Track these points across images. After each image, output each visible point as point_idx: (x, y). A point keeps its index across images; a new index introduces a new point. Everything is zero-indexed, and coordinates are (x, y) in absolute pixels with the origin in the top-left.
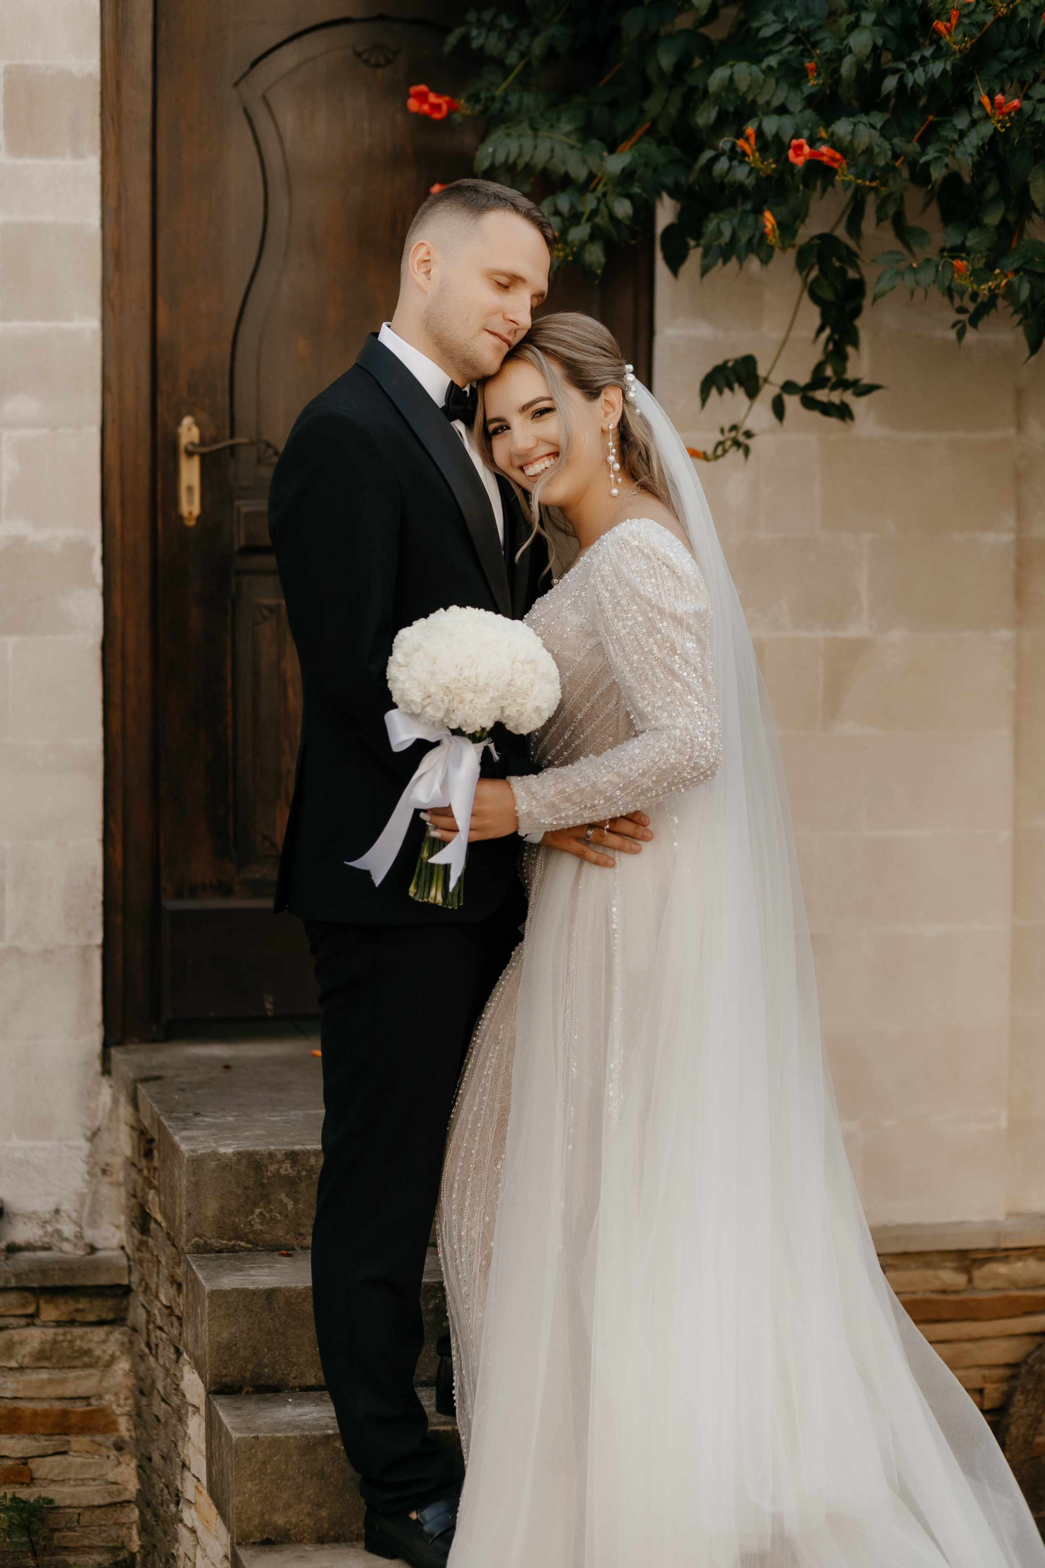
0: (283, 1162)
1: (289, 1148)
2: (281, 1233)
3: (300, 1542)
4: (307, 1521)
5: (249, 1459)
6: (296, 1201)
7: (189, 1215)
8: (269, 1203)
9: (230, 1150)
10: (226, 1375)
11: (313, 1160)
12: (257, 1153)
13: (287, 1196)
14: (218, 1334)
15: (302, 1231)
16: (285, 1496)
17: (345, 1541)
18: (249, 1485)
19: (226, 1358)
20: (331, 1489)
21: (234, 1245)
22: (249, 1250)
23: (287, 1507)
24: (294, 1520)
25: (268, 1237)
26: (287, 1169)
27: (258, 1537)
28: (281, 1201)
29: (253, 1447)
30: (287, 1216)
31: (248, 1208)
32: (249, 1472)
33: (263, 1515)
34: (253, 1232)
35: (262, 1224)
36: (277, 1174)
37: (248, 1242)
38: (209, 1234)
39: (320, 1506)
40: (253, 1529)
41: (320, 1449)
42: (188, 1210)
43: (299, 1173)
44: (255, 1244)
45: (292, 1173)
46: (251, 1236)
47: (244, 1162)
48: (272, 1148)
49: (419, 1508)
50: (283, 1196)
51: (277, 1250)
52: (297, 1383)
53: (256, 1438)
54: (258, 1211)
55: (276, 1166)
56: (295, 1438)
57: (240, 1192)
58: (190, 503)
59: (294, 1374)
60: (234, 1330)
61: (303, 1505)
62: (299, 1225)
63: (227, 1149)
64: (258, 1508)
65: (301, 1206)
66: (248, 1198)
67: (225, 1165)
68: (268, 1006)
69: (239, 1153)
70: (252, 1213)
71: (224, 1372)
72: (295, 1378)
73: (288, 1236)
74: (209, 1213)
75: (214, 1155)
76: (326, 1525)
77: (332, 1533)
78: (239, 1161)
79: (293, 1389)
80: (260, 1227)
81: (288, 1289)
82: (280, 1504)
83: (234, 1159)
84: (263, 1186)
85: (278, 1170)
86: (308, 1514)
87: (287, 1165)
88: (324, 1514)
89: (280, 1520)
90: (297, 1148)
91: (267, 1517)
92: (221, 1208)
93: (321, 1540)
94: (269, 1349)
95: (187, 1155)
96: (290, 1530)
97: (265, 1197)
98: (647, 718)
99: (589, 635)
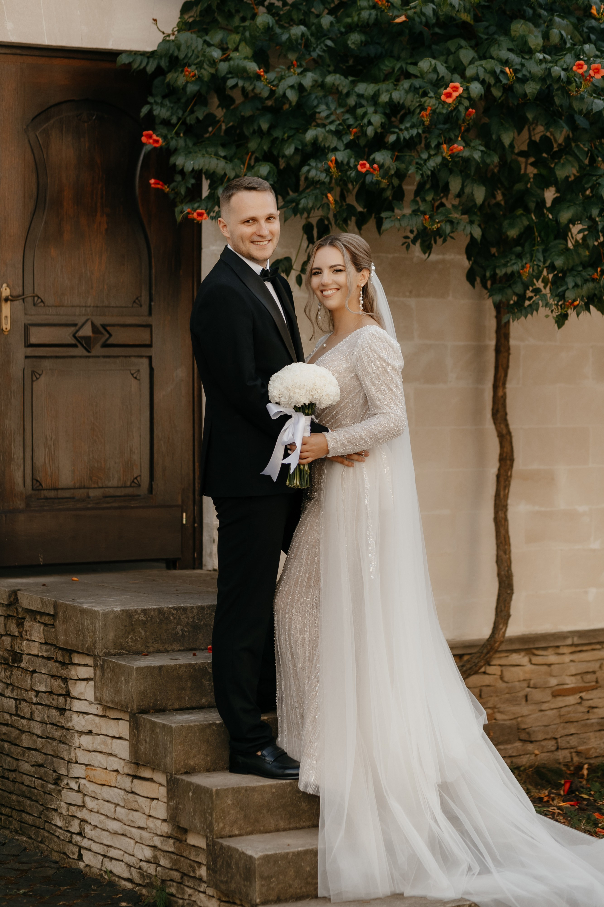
0: (140, 614)
1: (143, 607)
2: (139, 646)
3: (199, 772)
4: (202, 762)
5: (179, 736)
6: (146, 632)
7: (102, 639)
8: (135, 633)
9: (119, 609)
10: (143, 705)
11: (152, 613)
12: (130, 610)
13: (142, 629)
14: (140, 687)
15: (148, 645)
16: (194, 752)
17: (218, 770)
18: (179, 747)
19: (142, 697)
20: (211, 747)
21: (120, 652)
22: (127, 654)
23: (195, 756)
24: (197, 762)
25: (134, 648)
26: (142, 617)
27: (183, 770)
28: (139, 631)
29: (181, 730)
30: (142, 638)
31: (126, 635)
32: (179, 741)
33: (185, 761)
34: (128, 646)
35: (132, 642)
36: (138, 619)
37: (126, 651)
38: (110, 647)
39: (207, 755)
40: (180, 767)
41: (207, 730)
42: (102, 637)
43: (147, 619)
44: (129, 651)
45: (144, 619)
46: (127, 648)
47: (125, 614)
48: (136, 608)
49: (261, 749)
50: (140, 629)
51: (140, 654)
52: (171, 707)
53: (182, 726)
54: (130, 636)
55: (138, 616)
56: (197, 725)
57: (123, 628)
58: (6, 324)
59: (170, 704)
60: (146, 685)
61: (200, 755)
62: (147, 642)
63: (118, 609)
64: (183, 757)
65: (148, 634)
66: (126, 631)
67: (117, 616)
68: (41, 560)
69: (123, 610)
70: (128, 637)
71: (142, 704)
72: (170, 705)
73: (142, 647)
74: (110, 638)
75: (112, 611)
76: (209, 764)
77: (212, 768)
78: (123, 614)
79: (170, 710)
80: (131, 644)
81: (167, 666)
82: (192, 755)
83: (121, 613)
84: (132, 625)
85: (139, 618)
86: (203, 759)
87: (142, 615)
88: (209, 759)
89: (191, 762)
90: (146, 607)
91: (186, 761)
92: (115, 636)
93: (208, 771)
94: (160, 693)
95: (101, 612)
96: (195, 767)
97: (133, 630)
98: (380, 408)
99: (351, 372)
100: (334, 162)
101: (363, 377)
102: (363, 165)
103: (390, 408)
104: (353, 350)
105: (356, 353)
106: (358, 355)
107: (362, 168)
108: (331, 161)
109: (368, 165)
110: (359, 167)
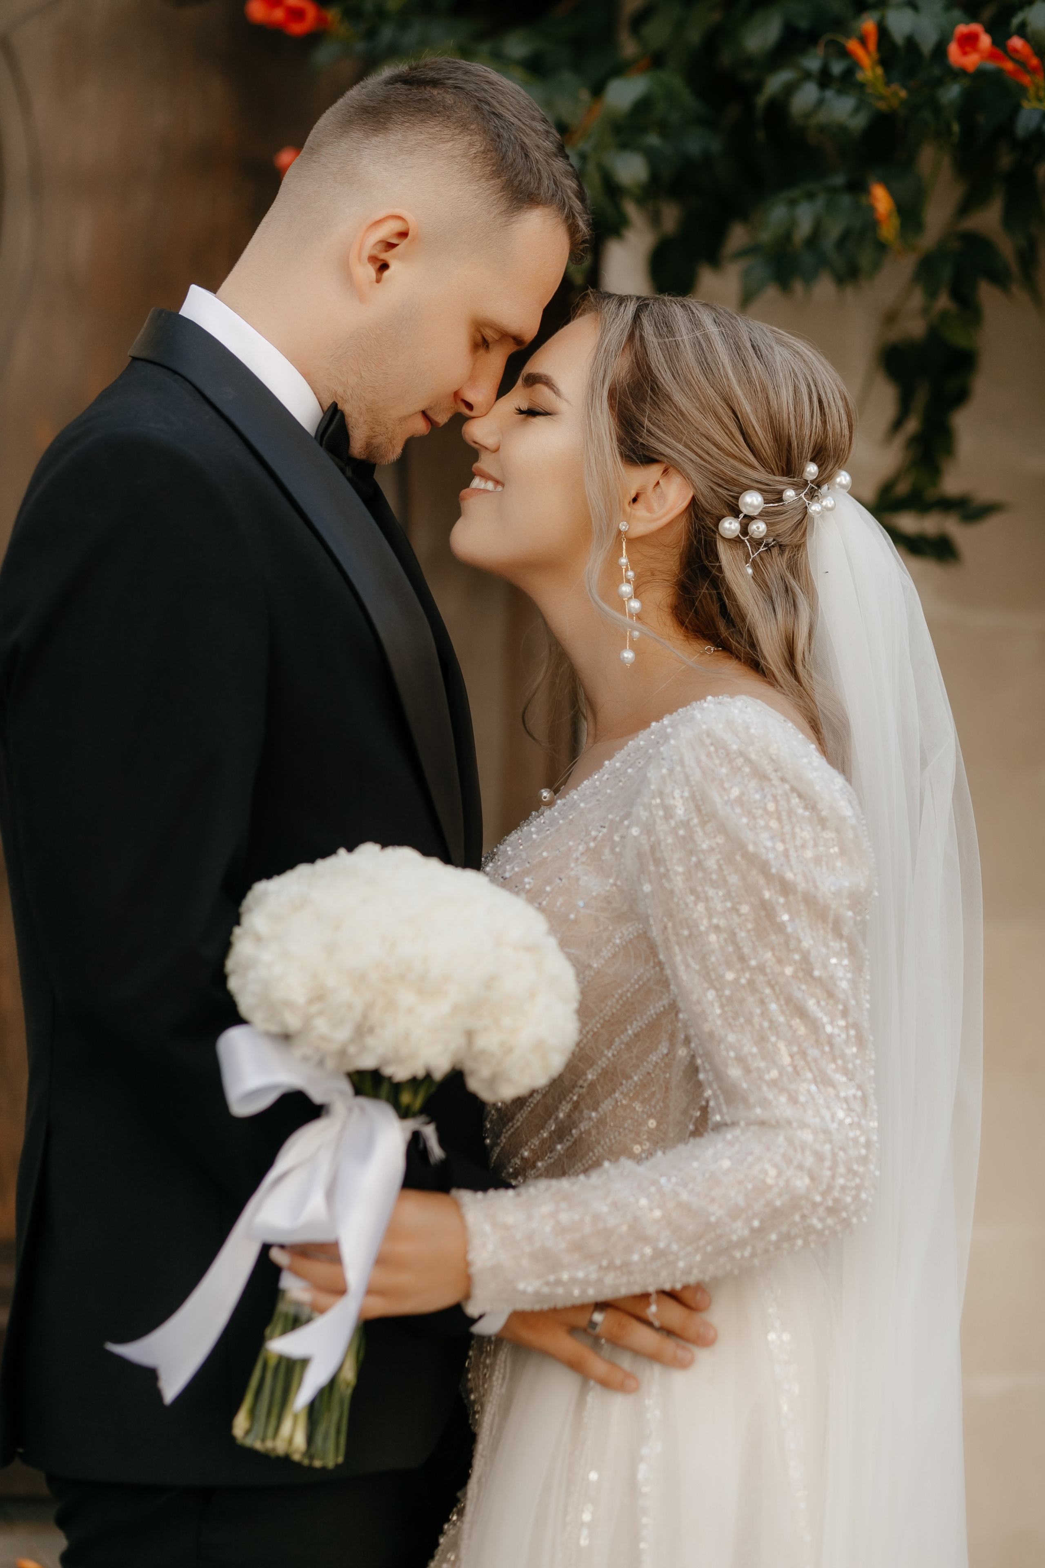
98: (745, 1101)
99: (621, 918)
100: (872, 44)
101: (668, 949)
102: (969, 42)
103: (793, 1100)
104: (628, 815)
105: (635, 831)
106: (644, 840)
107: (965, 53)
108: (863, 41)
109: (985, 41)
110: (953, 49)
